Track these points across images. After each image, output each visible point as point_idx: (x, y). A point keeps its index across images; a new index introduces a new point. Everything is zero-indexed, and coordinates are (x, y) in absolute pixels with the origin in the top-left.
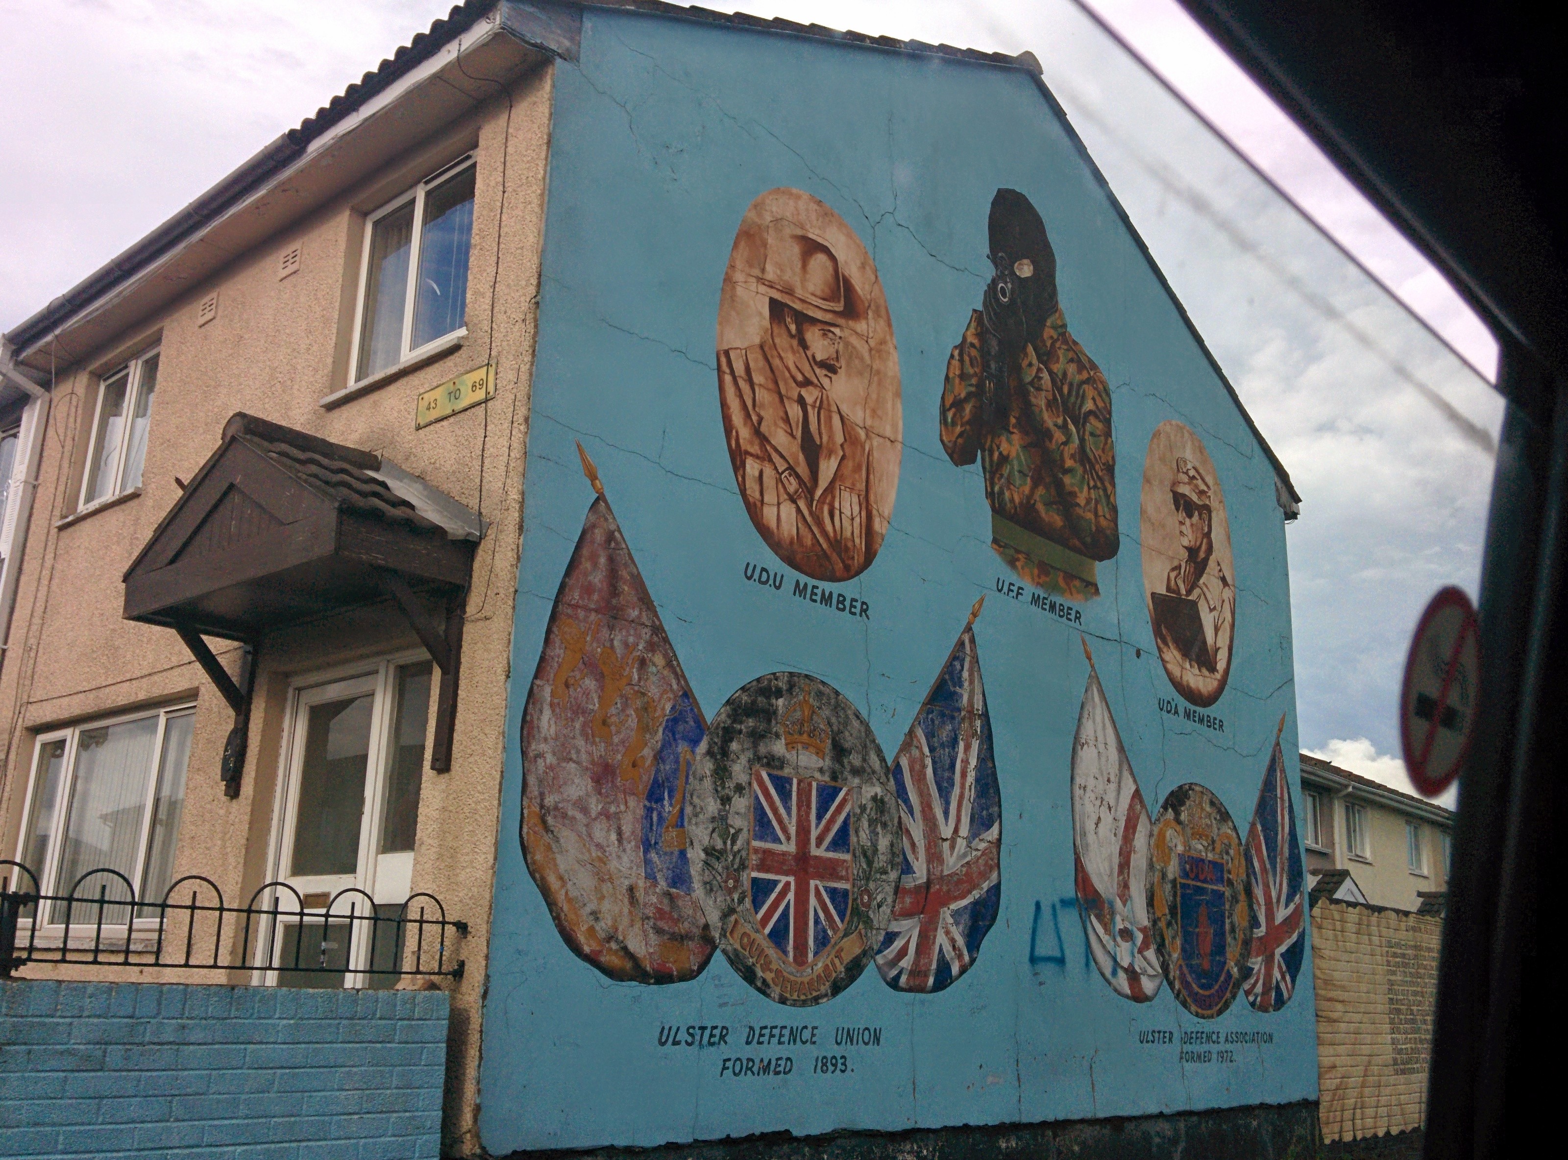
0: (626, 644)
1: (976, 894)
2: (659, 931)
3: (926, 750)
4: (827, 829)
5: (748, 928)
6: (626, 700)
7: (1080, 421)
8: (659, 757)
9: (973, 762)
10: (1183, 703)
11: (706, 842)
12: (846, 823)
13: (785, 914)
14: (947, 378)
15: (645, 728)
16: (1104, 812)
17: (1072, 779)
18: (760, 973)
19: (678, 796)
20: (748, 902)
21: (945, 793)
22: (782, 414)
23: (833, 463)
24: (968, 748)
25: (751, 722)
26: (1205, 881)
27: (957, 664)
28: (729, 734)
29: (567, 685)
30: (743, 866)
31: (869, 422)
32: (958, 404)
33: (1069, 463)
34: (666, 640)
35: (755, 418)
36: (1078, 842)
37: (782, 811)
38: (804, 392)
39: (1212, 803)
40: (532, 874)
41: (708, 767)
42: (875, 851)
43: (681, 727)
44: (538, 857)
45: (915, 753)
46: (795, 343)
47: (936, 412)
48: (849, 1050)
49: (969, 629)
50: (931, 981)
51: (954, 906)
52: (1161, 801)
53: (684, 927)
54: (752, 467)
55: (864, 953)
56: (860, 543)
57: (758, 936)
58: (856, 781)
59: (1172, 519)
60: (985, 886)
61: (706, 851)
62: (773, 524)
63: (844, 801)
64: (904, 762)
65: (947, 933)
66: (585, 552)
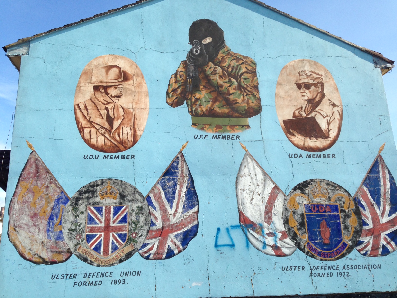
0: (42, 184)
1: (186, 229)
2: (52, 252)
3: (161, 190)
4: (118, 218)
5: (85, 248)
6: (42, 197)
8: (53, 209)
9: (184, 190)
10: (304, 153)
11: (69, 227)
12: (126, 216)
13: (100, 243)
14: (169, 84)
15: (48, 203)
16: (256, 196)
17: (236, 188)
18: (89, 259)
19: (59, 217)
20: (85, 241)
21: (170, 200)
22: (99, 114)
23: (120, 121)
24: (181, 186)
25: (87, 195)
26: (325, 212)
27: (176, 164)
28: (78, 199)
29: (23, 197)
30: (83, 232)
31: (134, 106)
32: (174, 90)
33: (232, 91)
34: (56, 180)
35: (88, 118)
36: (240, 207)
37: (99, 216)
38: (107, 106)
39: (328, 184)
40: (11, 242)
41: (71, 208)
42: (138, 221)
43: (61, 200)
44: (13, 238)
45: (156, 191)
46: (104, 95)
47: (164, 95)
48: (127, 278)
49: (181, 152)
50: (164, 256)
51: (175, 233)
52: (292, 187)
53: (60, 250)
54: (86, 131)
55: (134, 250)
56: (131, 140)
57: (89, 250)
58: (130, 203)
60: (190, 226)
61: (69, 230)
62: (95, 143)
63: (125, 209)
64: (152, 195)
65: (172, 241)
66: (28, 165)
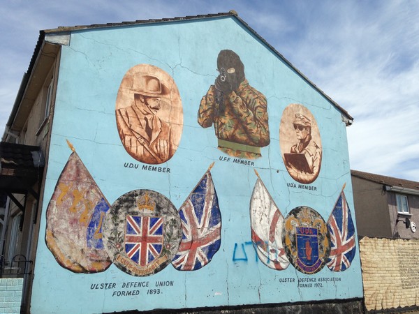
0: (82, 188)
1: (211, 243)
2: (91, 260)
3: (192, 205)
4: (154, 229)
5: (124, 257)
6: (82, 202)
7: (254, 110)
8: (93, 215)
9: (210, 207)
10: (297, 184)
11: (109, 236)
12: (161, 227)
13: (138, 253)
14: (201, 105)
15: (88, 209)
16: (264, 217)
17: (250, 209)
18: (128, 269)
19: (99, 225)
20: (124, 250)
21: (199, 216)
22: (138, 123)
23: (157, 134)
24: (208, 203)
25: (126, 204)
26: (309, 234)
27: (204, 182)
28: (118, 207)
29: (62, 200)
30: (122, 241)
31: (171, 121)
32: (205, 112)
33: (249, 122)
34: (96, 186)
35: (129, 125)
36: (253, 226)
37: (137, 226)
38: (146, 116)
39: (311, 211)
40: (49, 248)
41: (111, 216)
42: (172, 234)
43: (101, 207)
44: (51, 244)
45: (188, 206)
46: (144, 104)
47: (197, 115)
48: (161, 288)
49: (209, 171)
50: (193, 267)
51: (202, 247)
52: (289, 212)
53: (100, 258)
54: (127, 138)
55: (167, 261)
56: (167, 153)
57: (128, 259)
58: (165, 215)
59: (293, 132)
60: (215, 240)
61: (109, 238)
62: (135, 152)
63: (161, 221)
64: (183, 209)
65: (199, 254)
66: (69, 166)
